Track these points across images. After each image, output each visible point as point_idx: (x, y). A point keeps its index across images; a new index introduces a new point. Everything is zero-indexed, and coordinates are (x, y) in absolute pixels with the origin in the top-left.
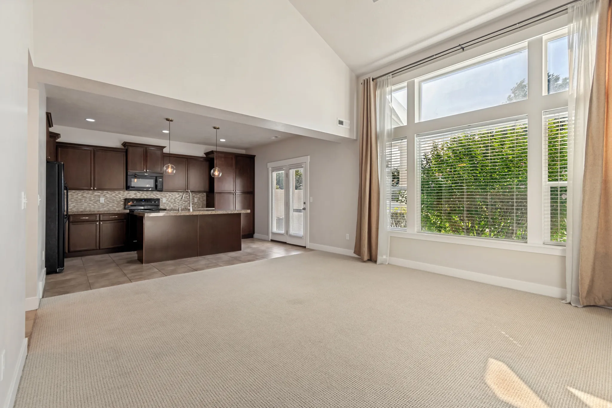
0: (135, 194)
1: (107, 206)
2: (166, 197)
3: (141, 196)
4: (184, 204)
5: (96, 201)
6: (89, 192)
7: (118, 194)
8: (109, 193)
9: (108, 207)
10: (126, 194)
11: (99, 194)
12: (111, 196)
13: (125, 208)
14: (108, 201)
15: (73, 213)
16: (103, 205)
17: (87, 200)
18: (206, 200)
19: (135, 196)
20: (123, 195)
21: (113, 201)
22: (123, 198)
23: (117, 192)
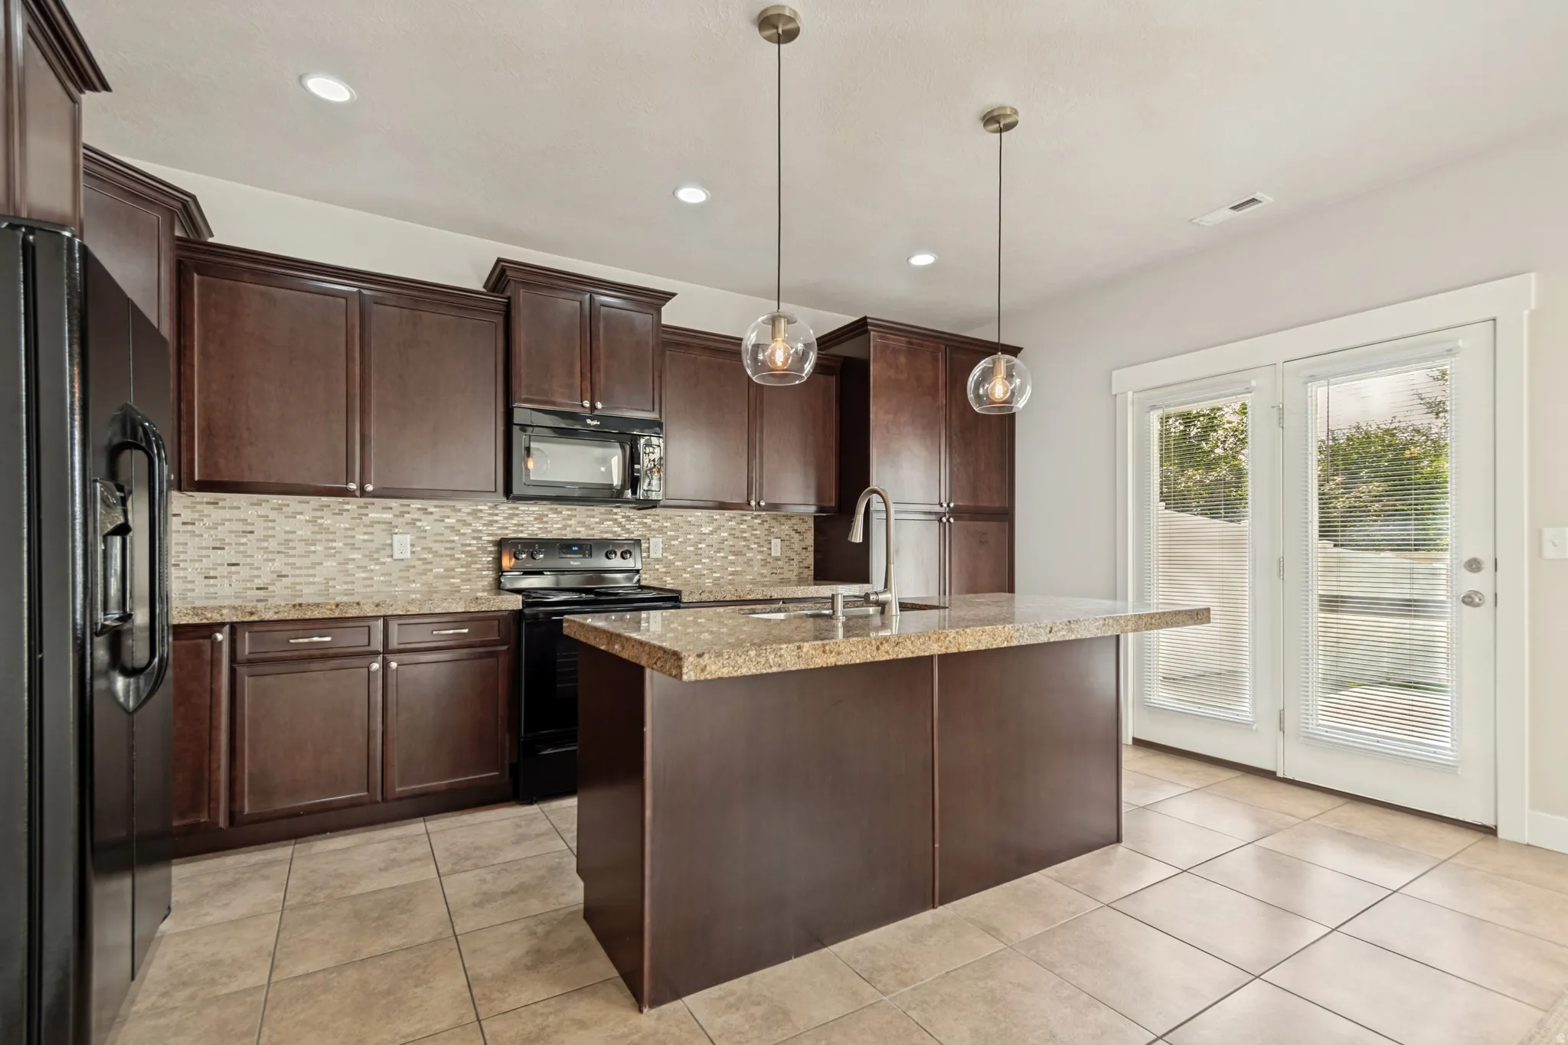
0: (540, 518)
1: (425, 572)
2: (661, 530)
3: (565, 527)
4: (732, 563)
5: (377, 551)
6: (347, 507)
7: (469, 519)
8: (432, 513)
9: (430, 577)
10: (505, 518)
11: (388, 516)
12: (440, 527)
13: (498, 587)
14: (429, 550)
15: (252, 614)
16: (408, 568)
17: (334, 544)
18: (812, 549)
19: (540, 528)
20: (491, 523)
21: (447, 549)
22: (489, 535)
23: (465, 507)
